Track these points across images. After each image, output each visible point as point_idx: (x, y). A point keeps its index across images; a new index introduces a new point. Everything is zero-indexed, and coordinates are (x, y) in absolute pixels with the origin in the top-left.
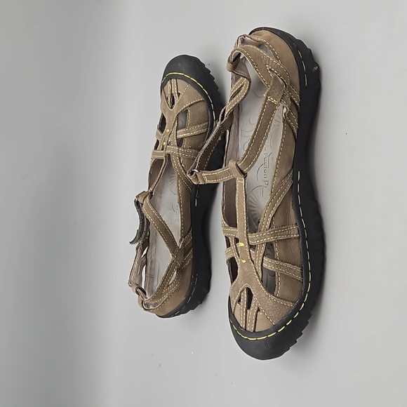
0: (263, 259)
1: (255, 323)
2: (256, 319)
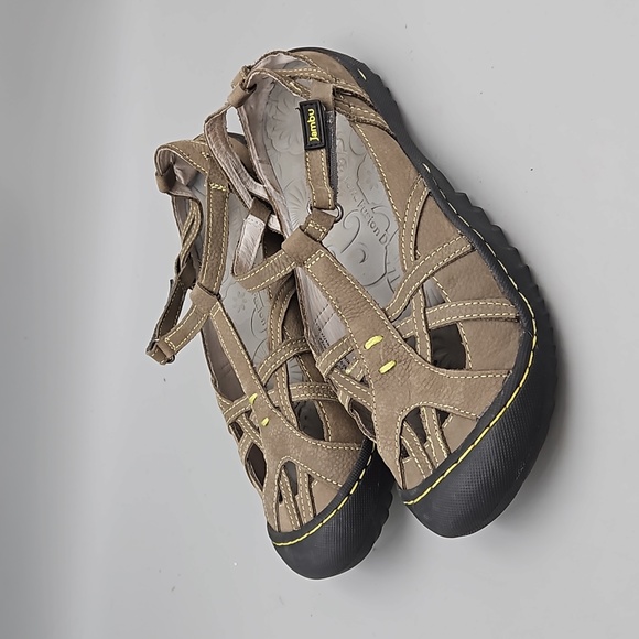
0: (289, 390)
1: (313, 502)
2: (311, 496)
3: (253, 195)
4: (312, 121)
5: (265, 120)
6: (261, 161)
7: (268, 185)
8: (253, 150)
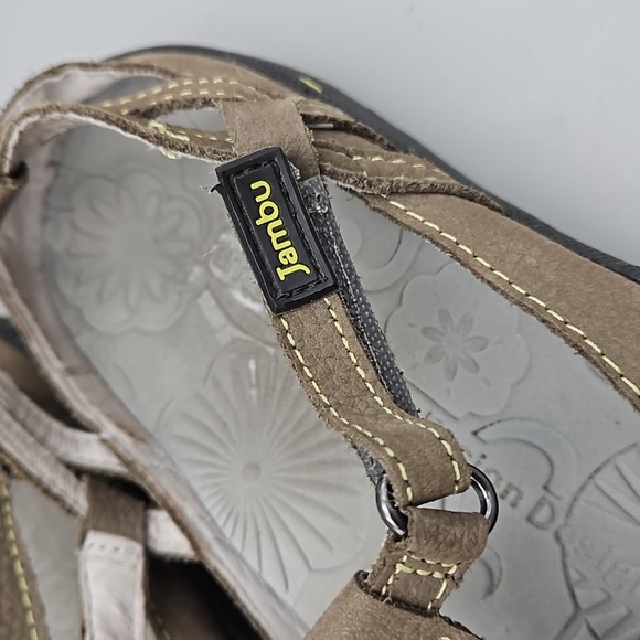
3: (79, 472)
4: (270, 218)
5: (49, 264)
6: (71, 371)
7: (110, 430)
8: (39, 346)
